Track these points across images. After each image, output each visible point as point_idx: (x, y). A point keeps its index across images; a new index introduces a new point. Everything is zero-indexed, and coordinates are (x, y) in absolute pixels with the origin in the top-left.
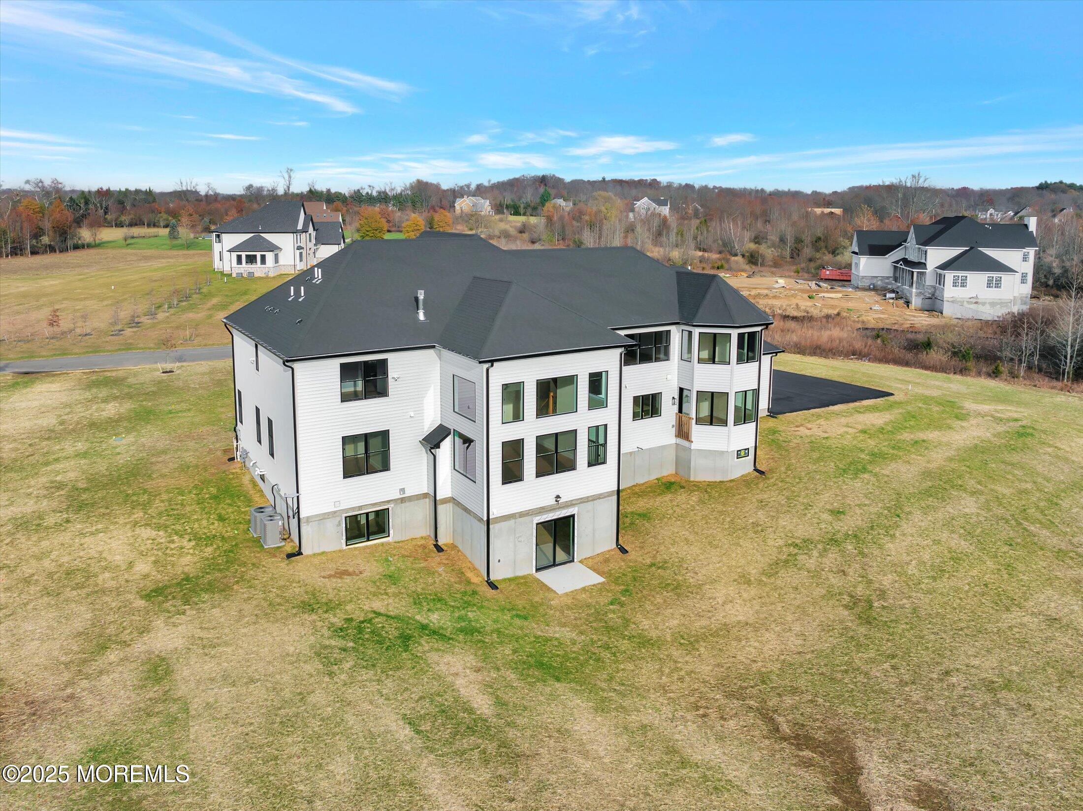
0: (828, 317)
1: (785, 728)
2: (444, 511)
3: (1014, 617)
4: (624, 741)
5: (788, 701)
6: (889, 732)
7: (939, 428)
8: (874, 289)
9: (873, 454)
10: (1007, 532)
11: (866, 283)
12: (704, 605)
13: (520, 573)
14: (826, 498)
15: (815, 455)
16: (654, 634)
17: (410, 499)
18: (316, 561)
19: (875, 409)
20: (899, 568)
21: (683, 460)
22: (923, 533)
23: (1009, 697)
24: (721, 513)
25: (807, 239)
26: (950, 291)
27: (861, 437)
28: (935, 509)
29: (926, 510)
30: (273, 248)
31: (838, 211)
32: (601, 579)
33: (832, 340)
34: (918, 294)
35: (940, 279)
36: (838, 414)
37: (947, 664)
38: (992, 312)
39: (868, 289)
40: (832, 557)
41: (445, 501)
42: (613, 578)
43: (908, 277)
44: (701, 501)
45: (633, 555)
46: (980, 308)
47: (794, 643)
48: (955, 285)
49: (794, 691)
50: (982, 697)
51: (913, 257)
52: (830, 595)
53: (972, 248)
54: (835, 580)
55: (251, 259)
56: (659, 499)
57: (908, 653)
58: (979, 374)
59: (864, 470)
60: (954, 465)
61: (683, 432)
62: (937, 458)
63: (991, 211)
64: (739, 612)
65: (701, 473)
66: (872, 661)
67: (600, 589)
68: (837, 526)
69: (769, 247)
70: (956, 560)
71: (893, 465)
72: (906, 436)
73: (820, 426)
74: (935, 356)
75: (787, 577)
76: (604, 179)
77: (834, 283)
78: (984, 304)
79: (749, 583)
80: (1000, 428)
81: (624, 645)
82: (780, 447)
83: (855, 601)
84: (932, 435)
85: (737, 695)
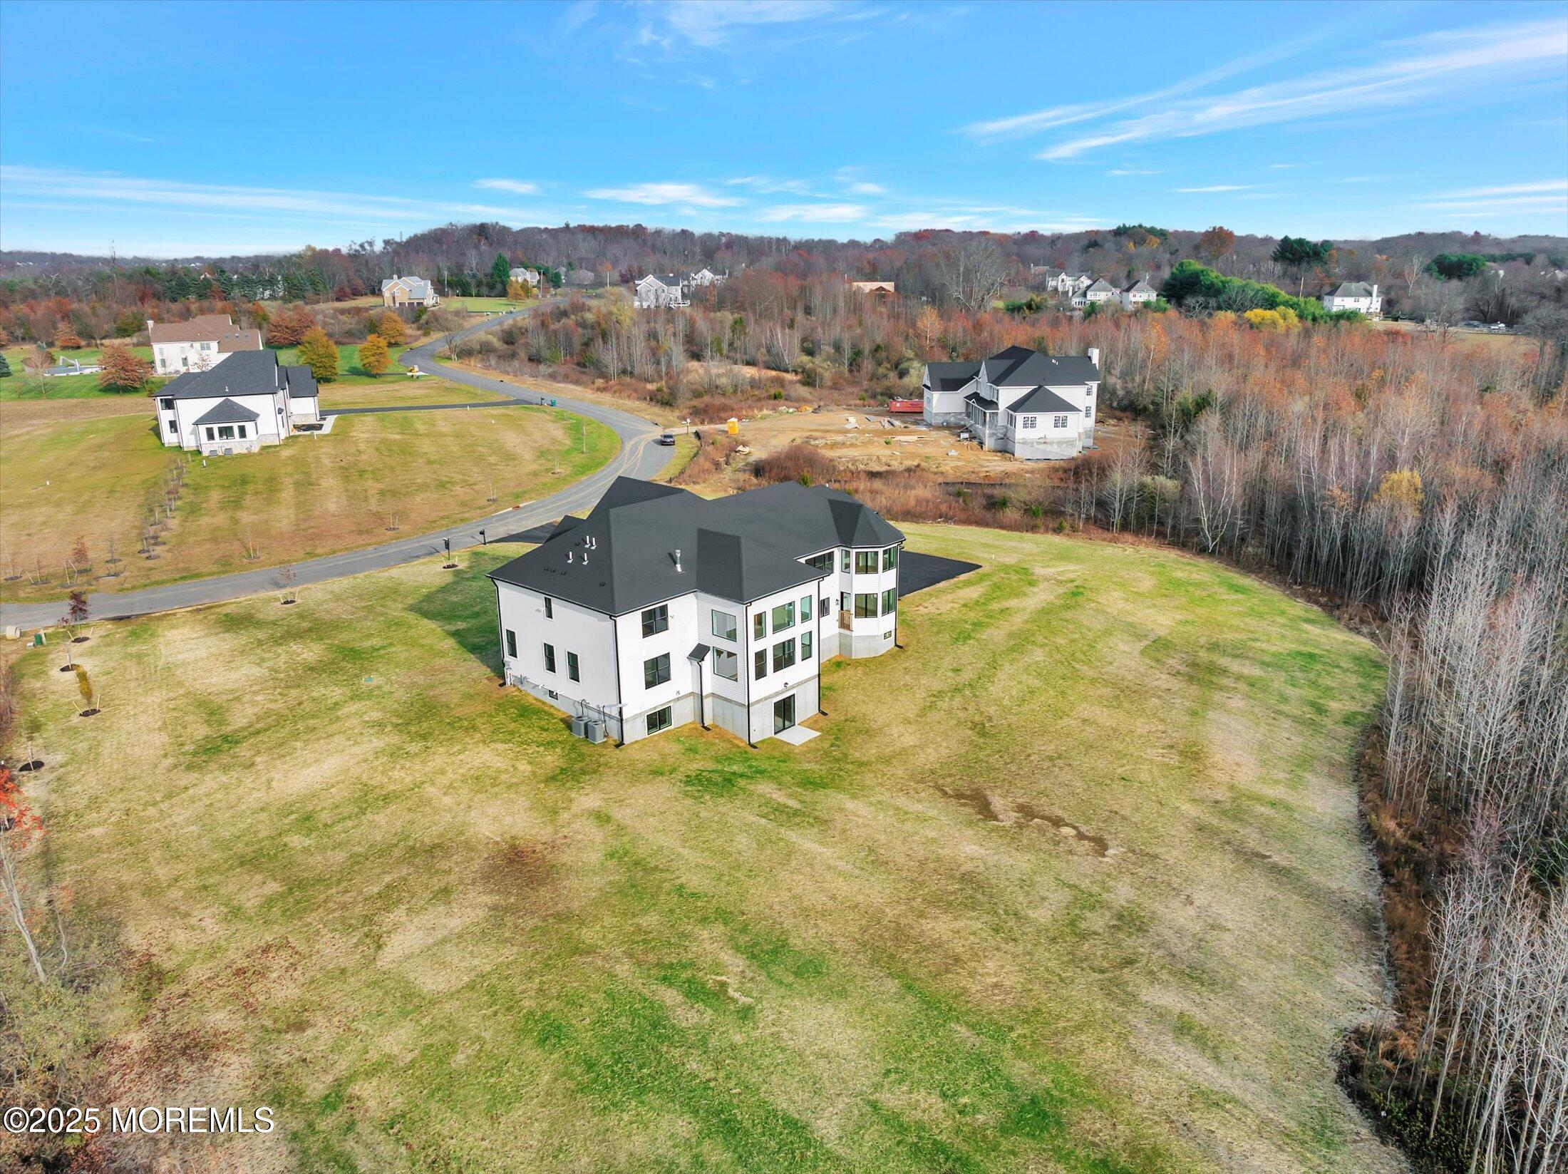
0: (909, 470)
1: (950, 792)
2: (708, 703)
3: (1066, 721)
4: (873, 808)
5: (949, 780)
6: (1001, 787)
7: (1017, 596)
8: (946, 427)
9: (974, 624)
10: (1062, 670)
11: (939, 421)
12: (887, 740)
13: (766, 737)
14: (947, 662)
15: (935, 629)
16: (864, 759)
17: (683, 697)
18: (636, 746)
19: (968, 583)
20: (998, 702)
21: (845, 645)
22: (1011, 677)
23: (1060, 762)
24: (881, 680)
25: (867, 347)
26: (1021, 433)
27: (964, 610)
28: (1018, 660)
29: (1012, 662)
30: (252, 417)
31: (889, 286)
32: (819, 734)
33: (919, 501)
34: (991, 435)
35: (1012, 421)
36: (943, 591)
37: (1029, 751)
38: (1058, 450)
39: (940, 428)
40: (958, 700)
41: (708, 696)
42: (826, 732)
43: (980, 416)
44: (865, 674)
45: (832, 715)
46: (1048, 448)
47: (945, 752)
48: (1025, 426)
49: (950, 775)
50: (1047, 764)
51: (985, 394)
52: (959, 723)
53: (1040, 387)
54: (961, 714)
55: (226, 432)
56: (835, 675)
57: (1007, 748)
58: (1047, 531)
59: (969, 637)
60: (1029, 626)
61: (844, 624)
62: (1018, 621)
63: (1063, 276)
64: (909, 740)
65: (859, 652)
66: (989, 755)
67: (821, 739)
68: (958, 679)
69: (826, 360)
70: (1032, 692)
71: (988, 631)
72: (995, 606)
73: (933, 604)
74: (1011, 514)
75: (933, 716)
76: (567, 225)
77: (907, 418)
78: (1051, 443)
79: (910, 723)
80: (1061, 590)
81: (850, 767)
82: (909, 625)
83: (974, 726)
84: (1013, 603)
85: (922, 781)
